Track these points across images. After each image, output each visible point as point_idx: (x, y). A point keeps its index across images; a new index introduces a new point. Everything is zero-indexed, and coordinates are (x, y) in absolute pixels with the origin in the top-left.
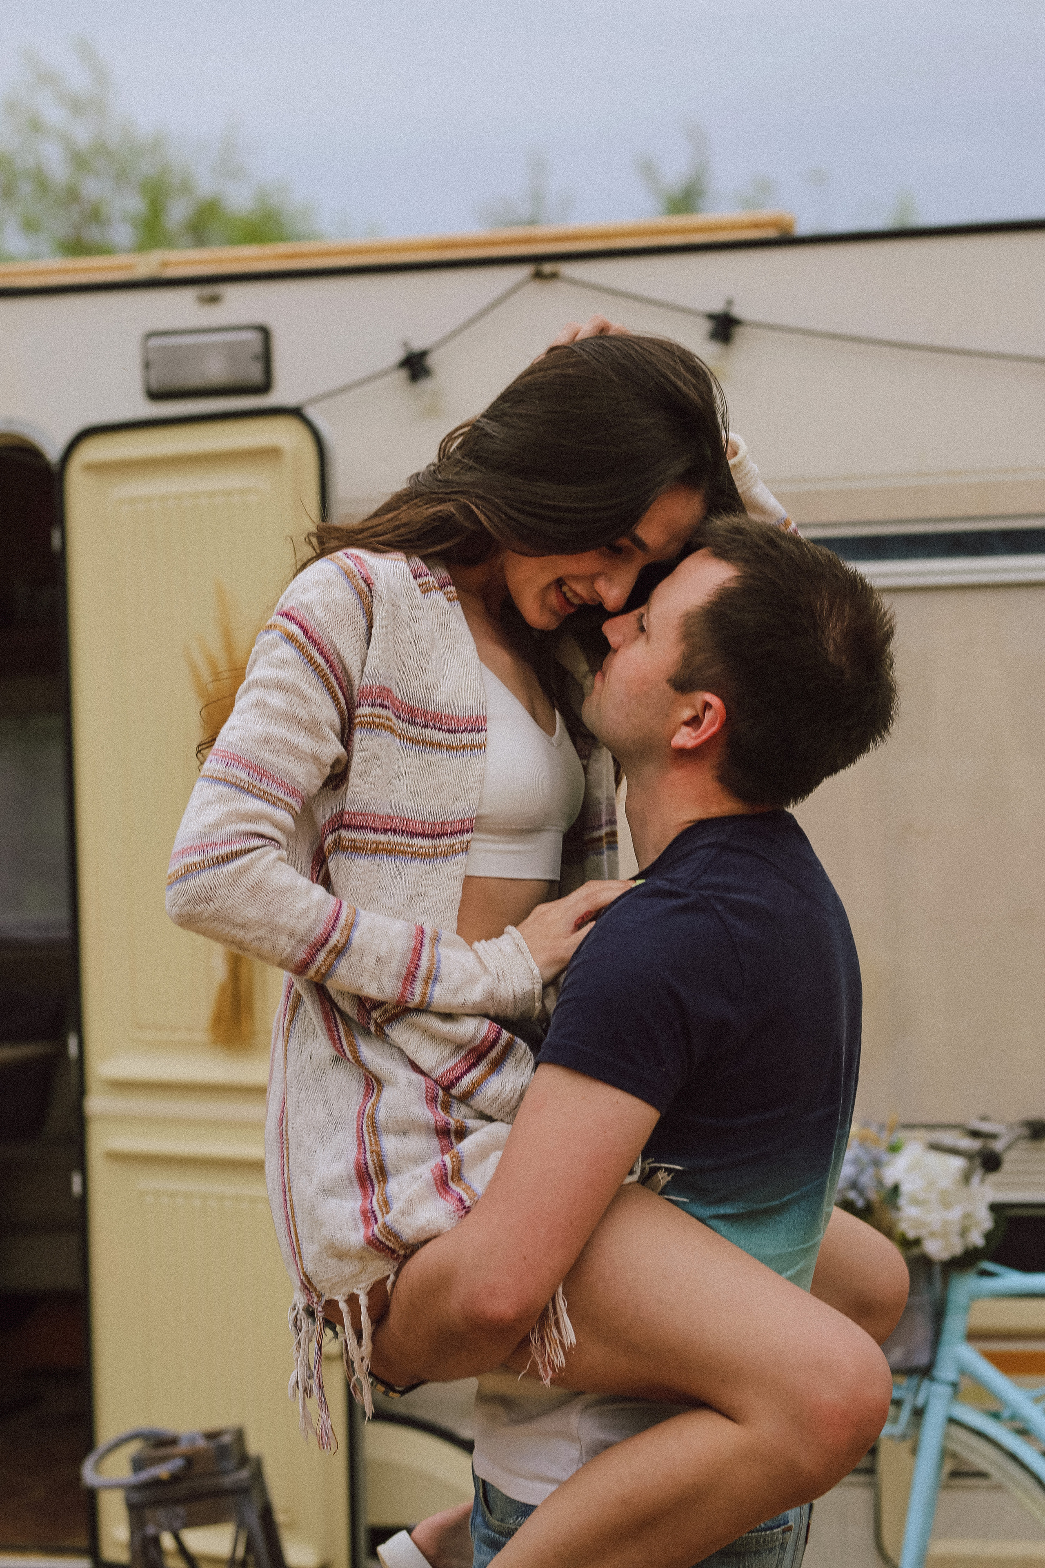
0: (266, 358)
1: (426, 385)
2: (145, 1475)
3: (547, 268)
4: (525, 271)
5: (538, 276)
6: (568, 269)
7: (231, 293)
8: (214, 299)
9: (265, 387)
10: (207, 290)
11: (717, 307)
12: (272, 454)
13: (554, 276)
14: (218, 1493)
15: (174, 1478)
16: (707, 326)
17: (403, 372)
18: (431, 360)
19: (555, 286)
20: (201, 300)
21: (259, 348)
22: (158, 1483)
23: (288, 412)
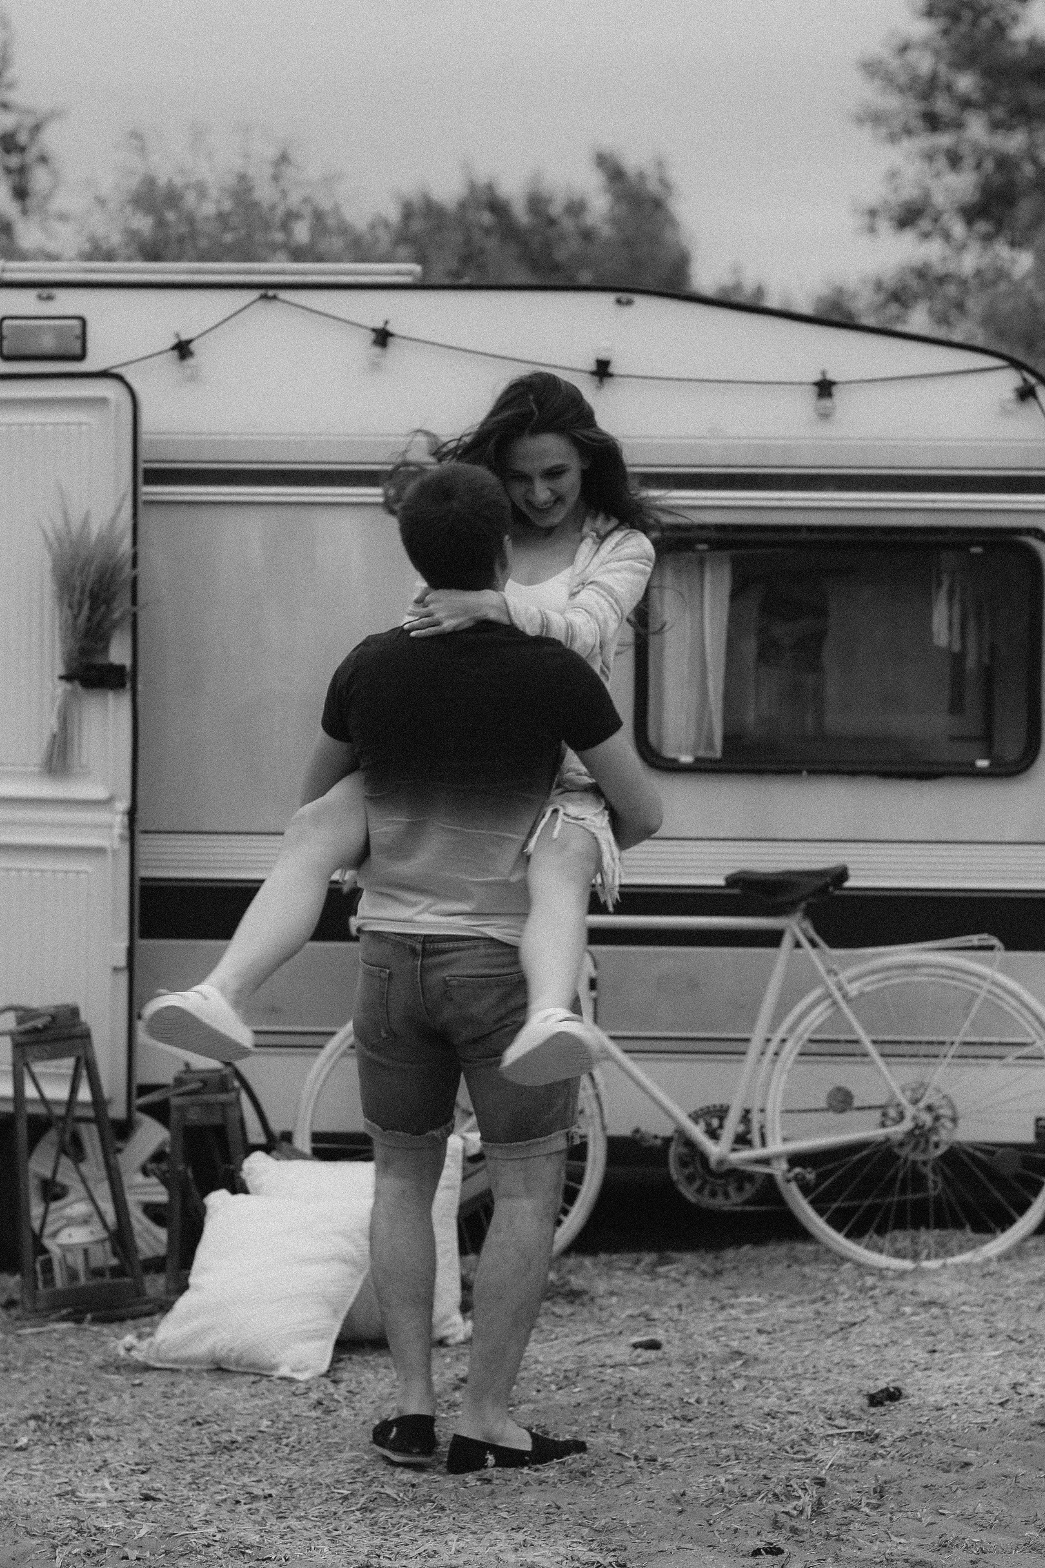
0: (83, 337)
1: (191, 362)
2: (28, 1026)
3: (271, 293)
4: (255, 294)
5: (264, 297)
6: (283, 294)
7: (61, 295)
8: (50, 298)
9: (81, 357)
10: (45, 292)
11: (379, 325)
12: (102, 402)
13: (275, 298)
14: (72, 1037)
15: (45, 1028)
16: (372, 336)
17: (175, 353)
18: (193, 346)
19: (276, 304)
20: (40, 297)
21: (78, 331)
22: (35, 1030)
23: (104, 374)
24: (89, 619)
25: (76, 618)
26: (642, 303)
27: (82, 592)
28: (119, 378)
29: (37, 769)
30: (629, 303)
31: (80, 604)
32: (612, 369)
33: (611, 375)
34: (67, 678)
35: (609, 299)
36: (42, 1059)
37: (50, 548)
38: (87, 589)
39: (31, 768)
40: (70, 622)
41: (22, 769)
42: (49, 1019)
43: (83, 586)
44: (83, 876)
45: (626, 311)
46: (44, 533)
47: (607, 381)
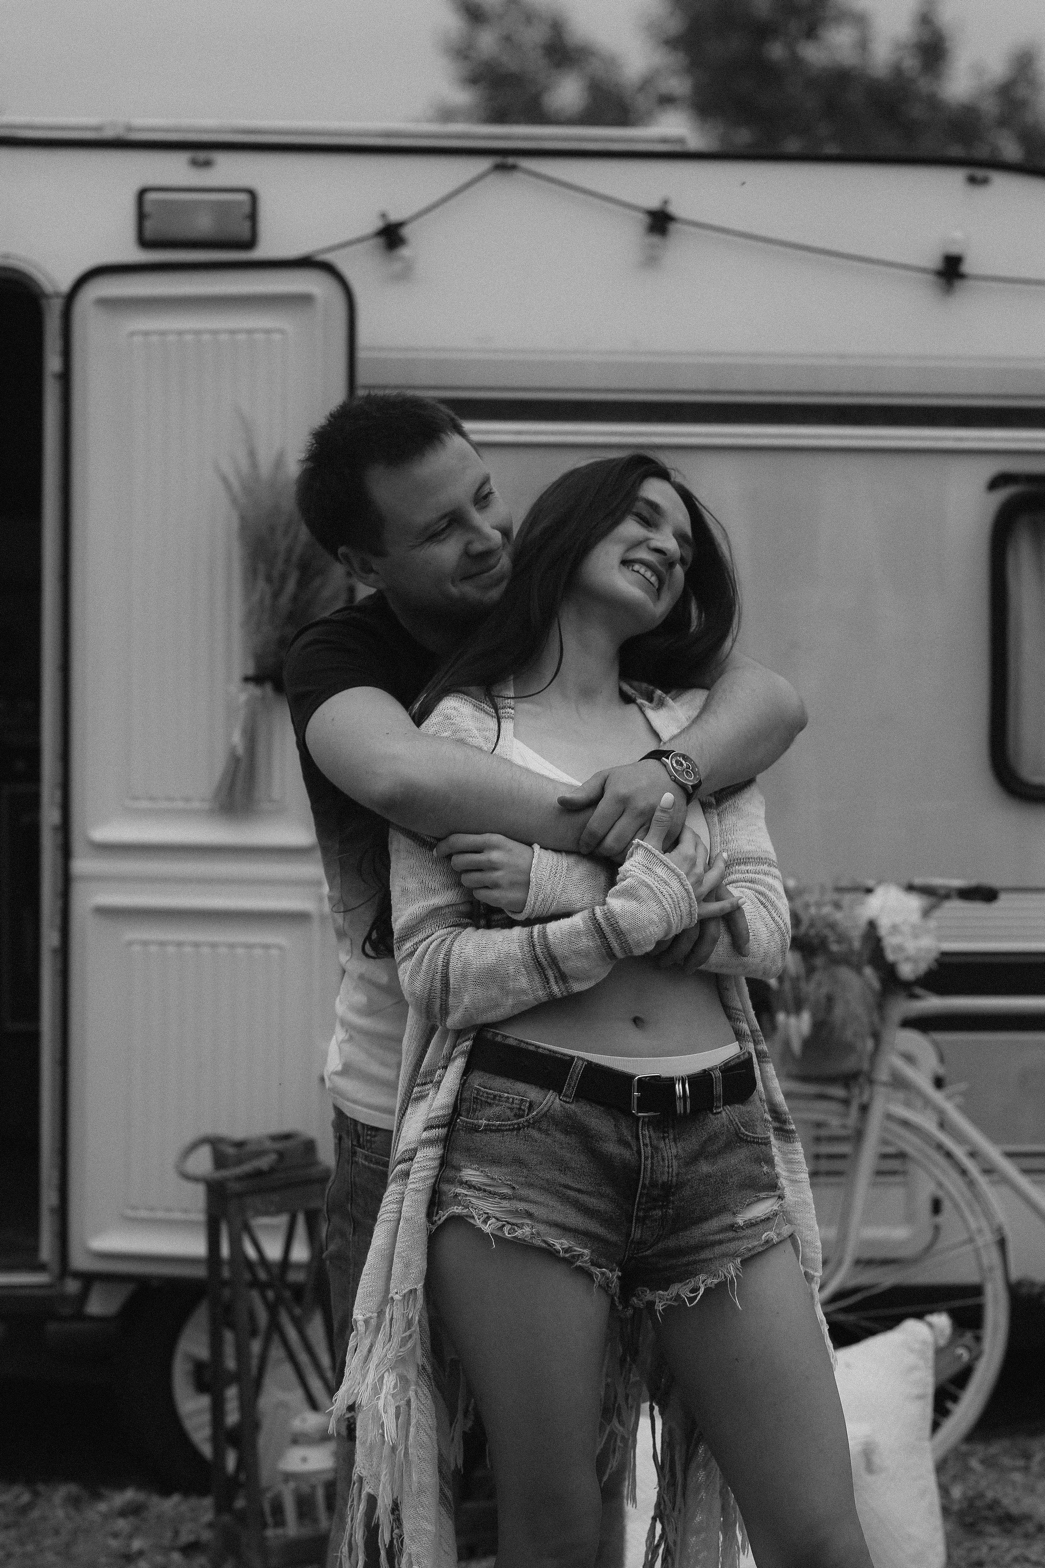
0: (253, 217)
1: (405, 252)
3: (511, 160)
4: (483, 164)
5: (500, 168)
6: (526, 163)
7: (223, 159)
8: (207, 164)
9: (250, 243)
10: (202, 155)
11: (655, 205)
12: (305, 300)
13: (515, 167)
14: (309, 1182)
15: (272, 1170)
16: (645, 219)
17: (380, 241)
18: (406, 232)
19: (517, 175)
20: (195, 163)
21: (247, 209)
22: (259, 1174)
23: (305, 263)
24: (295, 598)
25: (276, 595)
26: (1002, 183)
27: (287, 561)
28: (328, 268)
29: (206, 806)
30: (985, 181)
31: (284, 577)
32: (967, 267)
33: (962, 276)
34: (255, 679)
35: (955, 177)
36: (267, 1213)
37: (234, 501)
38: (295, 558)
39: (196, 805)
40: (268, 602)
41: (180, 805)
42: (273, 1157)
43: (290, 550)
44: (274, 952)
45: (980, 194)
46: (225, 480)
47: (959, 284)
